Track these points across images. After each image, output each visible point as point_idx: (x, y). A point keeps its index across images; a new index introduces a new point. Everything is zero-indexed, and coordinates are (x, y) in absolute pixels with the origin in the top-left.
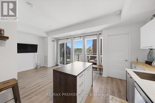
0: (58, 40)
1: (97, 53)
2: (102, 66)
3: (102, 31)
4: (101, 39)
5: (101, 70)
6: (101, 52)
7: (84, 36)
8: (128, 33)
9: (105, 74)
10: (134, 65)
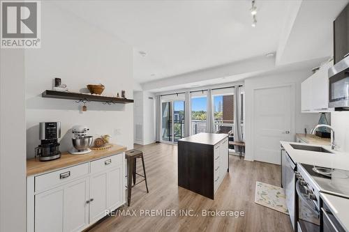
0: (159, 96)
1: (235, 121)
2: (243, 143)
3: (243, 81)
4: (242, 95)
5: (241, 148)
6: (242, 119)
7: (209, 90)
8: (291, 86)
9: (249, 156)
10: (298, 139)
